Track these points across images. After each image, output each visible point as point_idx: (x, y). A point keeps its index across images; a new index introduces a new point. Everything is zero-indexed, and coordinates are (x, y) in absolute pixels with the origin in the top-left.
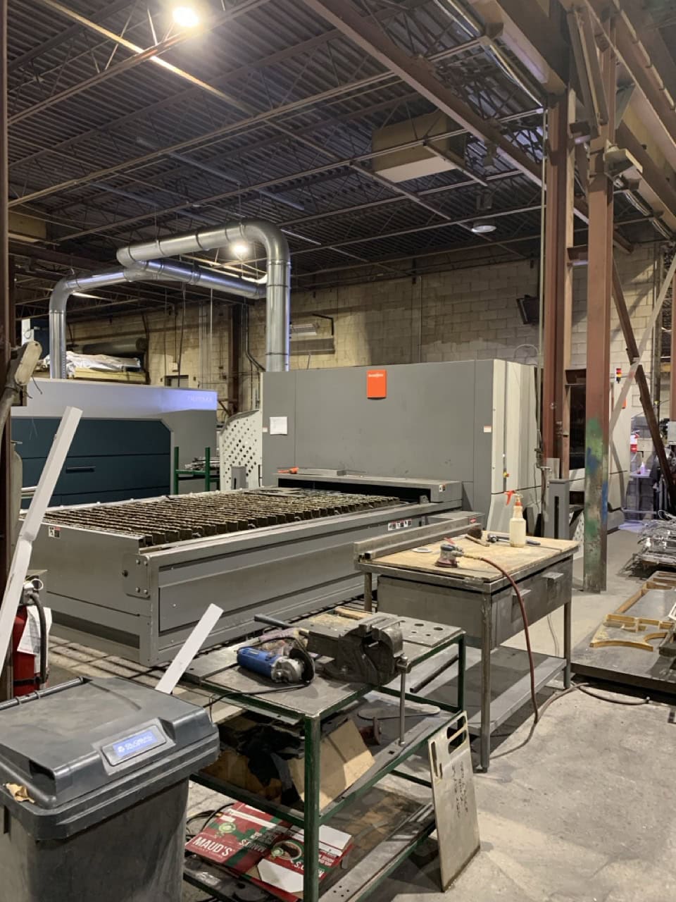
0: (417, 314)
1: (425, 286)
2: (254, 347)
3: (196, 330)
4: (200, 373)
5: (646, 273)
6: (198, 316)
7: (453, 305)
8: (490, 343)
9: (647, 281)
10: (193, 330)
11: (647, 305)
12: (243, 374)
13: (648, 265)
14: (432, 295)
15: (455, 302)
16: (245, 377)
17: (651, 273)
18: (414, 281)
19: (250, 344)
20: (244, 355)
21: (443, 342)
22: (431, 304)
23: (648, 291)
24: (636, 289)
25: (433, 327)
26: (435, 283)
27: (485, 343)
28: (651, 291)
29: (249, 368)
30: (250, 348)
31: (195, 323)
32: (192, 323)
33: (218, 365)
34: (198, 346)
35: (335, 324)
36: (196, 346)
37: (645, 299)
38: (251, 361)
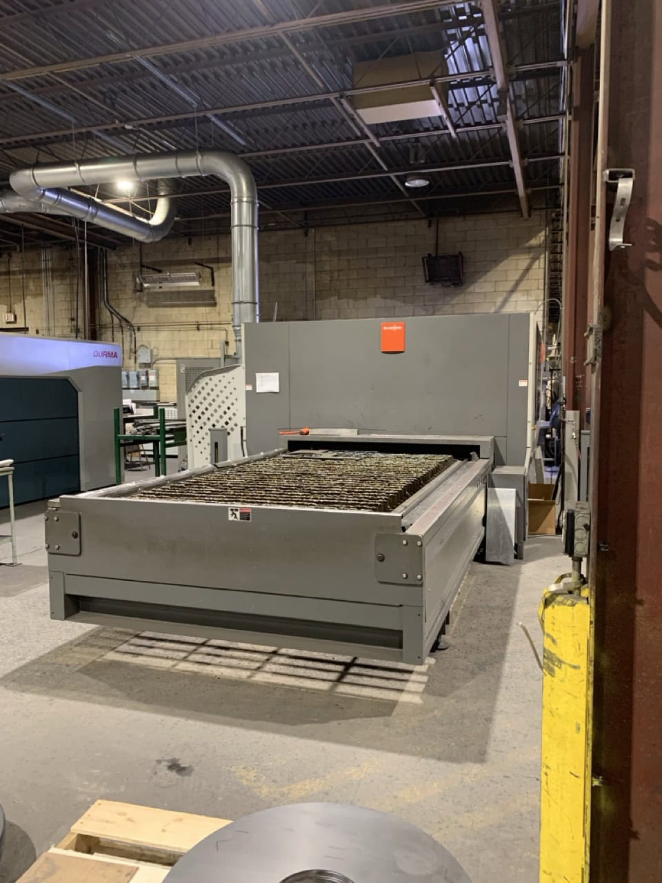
0: (310, 268)
1: (318, 240)
2: (115, 297)
3: (37, 275)
4: (44, 325)
5: (538, 238)
6: (40, 260)
7: (349, 260)
8: (388, 301)
9: (540, 246)
10: (33, 276)
11: (539, 268)
12: (101, 327)
13: (540, 232)
14: (326, 248)
15: (350, 258)
16: (103, 330)
17: (543, 238)
18: (306, 234)
19: (110, 293)
20: (102, 305)
21: (339, 299)
22: (325, 258)
23: (540, 254)
24: (529, 253)
25: (328, 282)
26: (329, 237)
27: (383, 301)
28: (543, 256)
29: (109, 320)
30: (110, 298)
31: (36, 268)
32: (31, 268)
33: (70, 316)
34: (41, 295)
35: (215, 274)
36: (38, 294)
37: (537, 262)
38: (111, 313)
